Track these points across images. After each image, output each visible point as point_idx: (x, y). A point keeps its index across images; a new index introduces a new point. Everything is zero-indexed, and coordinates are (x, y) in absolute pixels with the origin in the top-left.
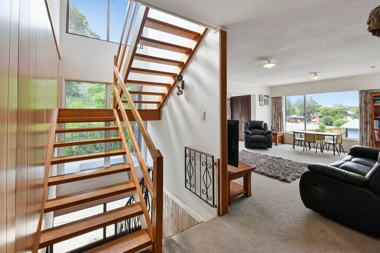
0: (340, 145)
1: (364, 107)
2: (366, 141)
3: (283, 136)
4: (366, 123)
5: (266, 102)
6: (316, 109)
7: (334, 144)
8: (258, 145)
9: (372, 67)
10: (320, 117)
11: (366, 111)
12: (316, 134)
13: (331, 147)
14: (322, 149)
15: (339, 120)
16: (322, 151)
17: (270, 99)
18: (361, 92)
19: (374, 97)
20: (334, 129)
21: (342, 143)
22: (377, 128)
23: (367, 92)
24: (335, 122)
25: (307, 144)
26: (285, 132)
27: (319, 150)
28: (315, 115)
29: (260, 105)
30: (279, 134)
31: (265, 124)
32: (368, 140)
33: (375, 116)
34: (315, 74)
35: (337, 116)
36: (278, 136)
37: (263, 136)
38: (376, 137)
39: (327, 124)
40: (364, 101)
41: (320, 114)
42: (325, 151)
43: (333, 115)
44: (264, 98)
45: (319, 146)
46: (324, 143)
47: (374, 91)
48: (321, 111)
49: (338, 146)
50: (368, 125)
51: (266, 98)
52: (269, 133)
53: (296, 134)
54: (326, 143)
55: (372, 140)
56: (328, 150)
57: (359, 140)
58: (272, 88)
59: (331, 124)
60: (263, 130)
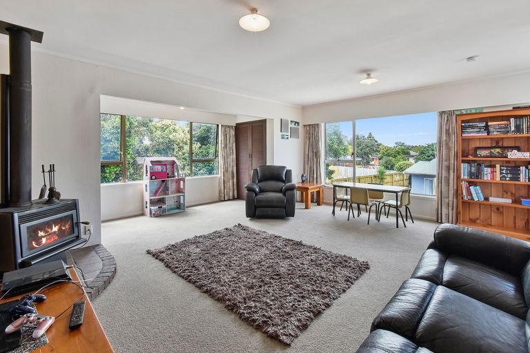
0: (407, 207)
1: (446, 140)
2: (447, 200)
3: (318, 192)
4: (448, 168)
5: (294, 133)
6: (375, 149)
7: (397, 207)
8: (269, 211)
9: (470, 58)
10: (380, 159)
11: (448, 148)
12: (369, 190)
13: (393, 211)
14: (378, 213)
15: (401, 163)
16: (378, 219)
17: (301, 128)
18: (442, 113)
19: (463, 122)
20: (395, 174)
21: (409, 204)
22: (466, 177)
23: (450, 113)
24: (397, 165)
25: (355, 205)
26: (323, 184)
27: (373, 216)
28: (374, 156)
29: (283, 138)
30: (312, 189)
31: (289, 172)
32: (451, 199)
33: (463, 156)
34: (369, 75)
35: (399, 157)
36: (309, 192)
37: (280, 195)
38: (464, 194)
39: (387, 168)
40: (446, 130)
41: (380, 155)
42: (383, 218)
43: (395, 157)
44: (290, 126)
45: (374, 208)
46: (381, 205)
47: (464, 112)
48: (382, 151)
49: (403, 210)
50: (451, 171)
51: (293, 125)
52: (292, 188)
53: (337, 188)
54: (385, 206)
55: (457, 198)
56: (387, 214)
57: (435, 197)
58: (304, 108)
59: (392, 168)
60: (284, 182)
